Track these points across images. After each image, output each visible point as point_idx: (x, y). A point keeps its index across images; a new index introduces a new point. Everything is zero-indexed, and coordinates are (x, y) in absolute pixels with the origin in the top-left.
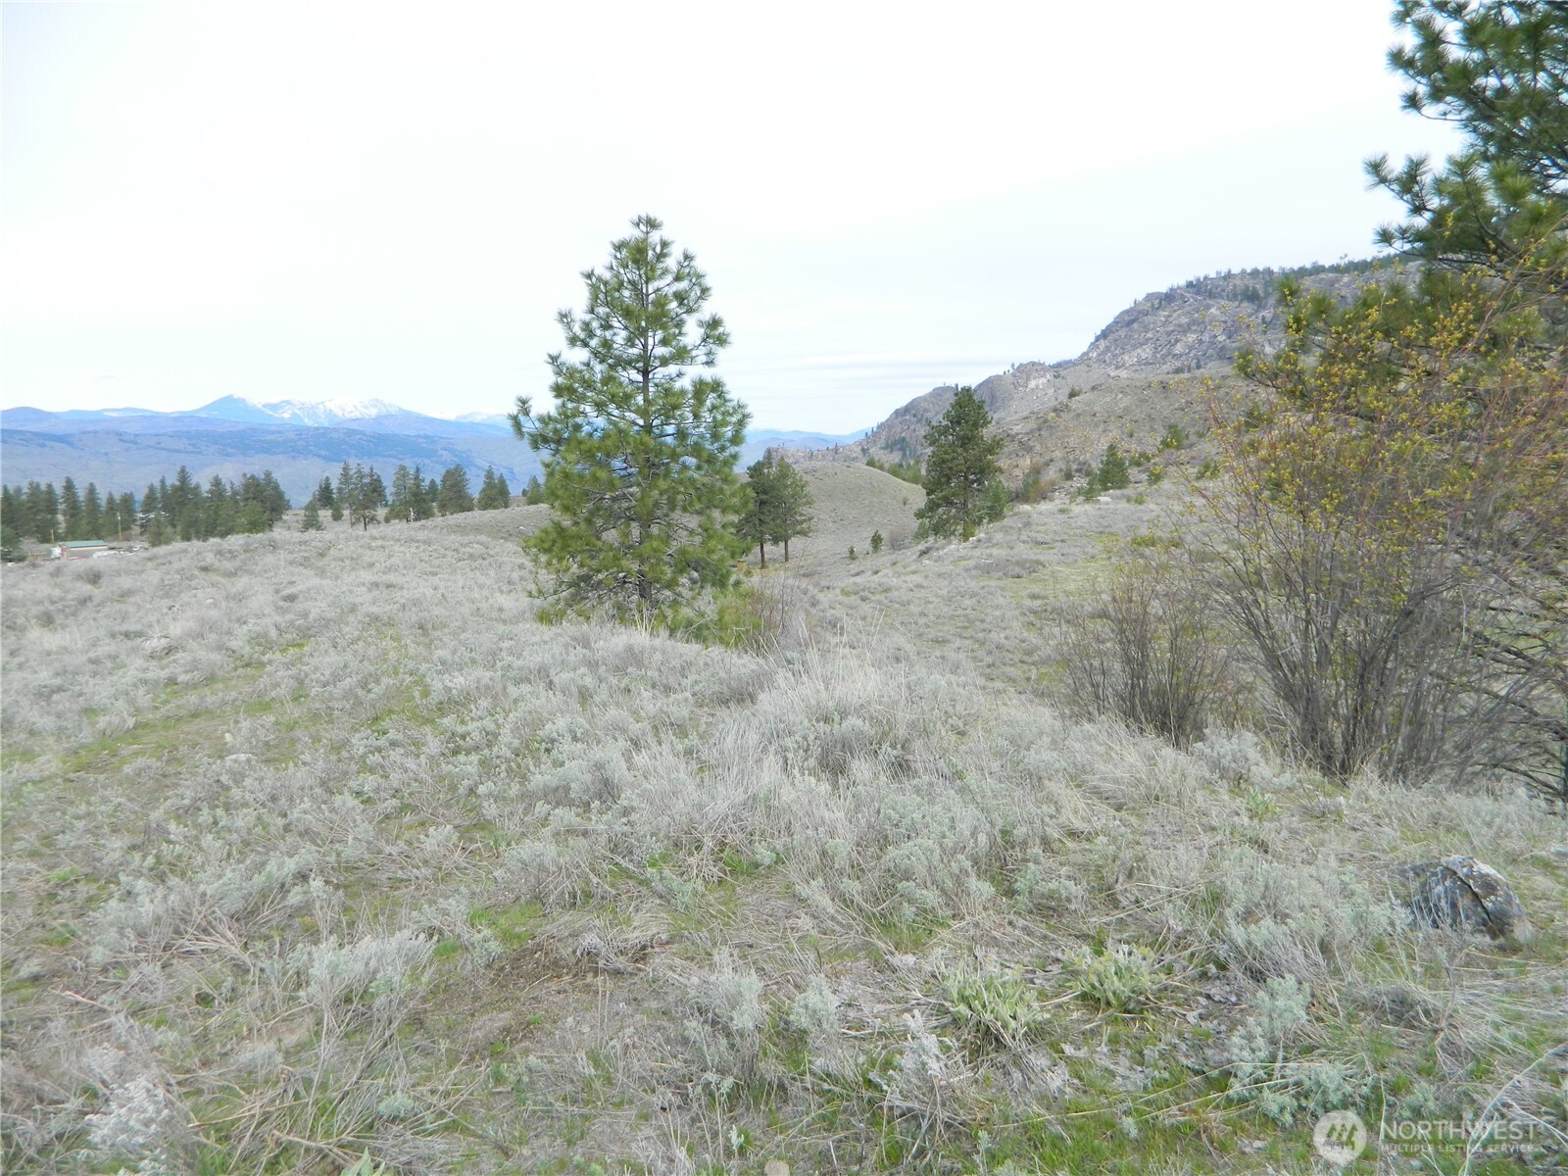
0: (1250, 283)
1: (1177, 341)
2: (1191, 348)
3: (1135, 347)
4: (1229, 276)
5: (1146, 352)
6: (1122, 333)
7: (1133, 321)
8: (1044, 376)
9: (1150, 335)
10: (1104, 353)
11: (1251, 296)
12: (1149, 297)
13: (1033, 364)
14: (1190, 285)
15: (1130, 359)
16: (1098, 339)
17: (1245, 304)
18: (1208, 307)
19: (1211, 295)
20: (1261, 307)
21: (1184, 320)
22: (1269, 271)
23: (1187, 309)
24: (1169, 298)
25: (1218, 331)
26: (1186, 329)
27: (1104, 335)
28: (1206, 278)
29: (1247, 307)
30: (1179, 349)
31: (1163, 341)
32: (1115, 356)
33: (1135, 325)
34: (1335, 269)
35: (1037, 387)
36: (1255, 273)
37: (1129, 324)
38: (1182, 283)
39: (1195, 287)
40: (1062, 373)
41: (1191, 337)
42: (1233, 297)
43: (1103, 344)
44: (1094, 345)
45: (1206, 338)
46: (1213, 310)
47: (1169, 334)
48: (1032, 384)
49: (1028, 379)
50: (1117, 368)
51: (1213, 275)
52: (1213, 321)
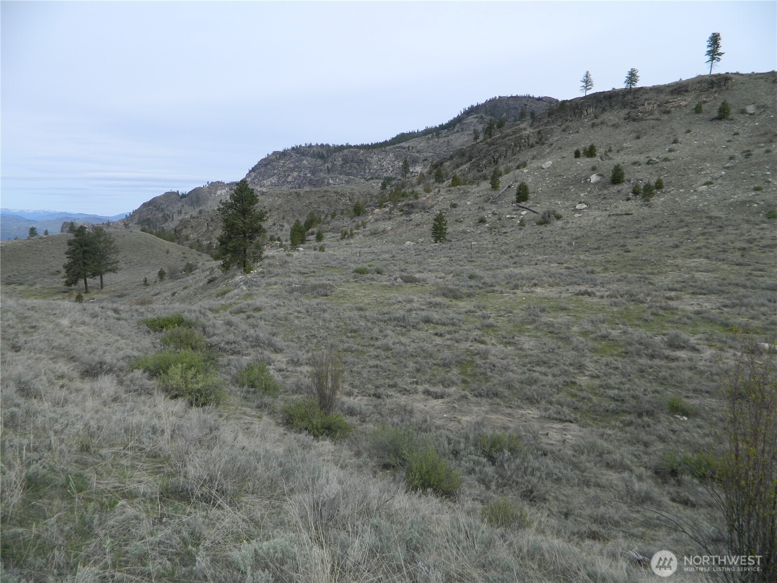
0: (321, 150)
1: (289, 175)
2: (295, 179)
3: (269, 177)
4: (310, 146)
5: (274, 180)
6: (263, 170)
7: (267, 164)
8: (224, 189)
9: (275, 171)
10: (254, 179)
11: (321, 157)
12: (275, 153)
13: (219, 182)
14: (293, 148)
15: (267, 182)
16: (250, 172)
17: (319, 160)
18: (303, 160)
19: (303, 155)
20: (325, 162)
21: (292, 166)
22: (328, 145)
23: (293, 160)
24: (284, 154)
25: (307, 172)
26: (293, 170)
27: (254, 170)
28: (300, 146)
29: (319, 162)
30: (290, 179)
31: (282, 175)
32: (259, 181)
33: (269, 166)
34: (356, 147)
35: (221, 194)
36: (322, 145)
37: (266, 165)
38: (290, 148)
39: (297, 150)
41: (295, 174)
42: (313, 156)
43: (253, 174)
44: (248, 175)
45: (302, 174)
46: (304, 162)
47: (285, 171)
48: (219, 193)
49: (216, 190)
50: (261, 187)
51: (303, 145)
52: (305, 167)
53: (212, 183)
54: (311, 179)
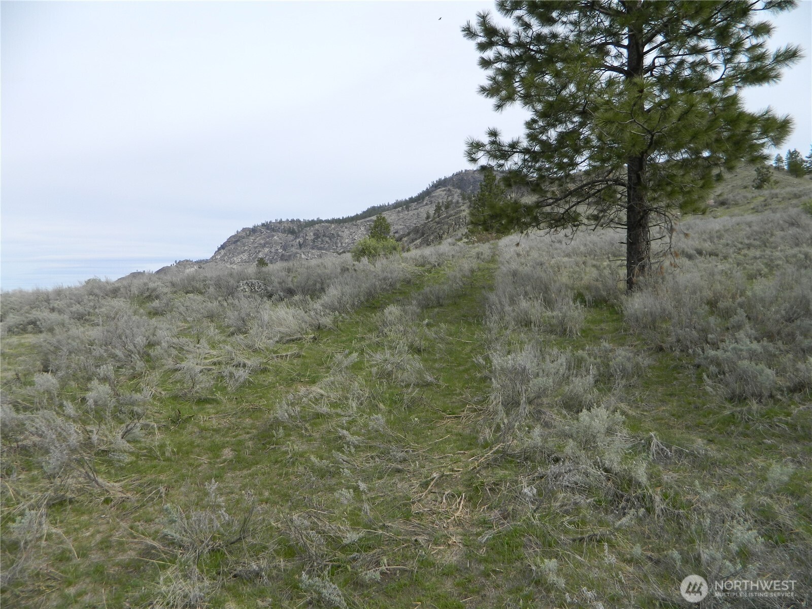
0: (291, 226)
1: (259, 251)
2: (266, 255)
3: (239, 254)
4: (281, 222)
5: (245, 256)
6: (232, 247)
7: (237, 241)
8: (193, 267)
9: (246, 248)
10: (223, 256)
11: (292, 232)
12: (244, 230)
13: (187, 261)
14: (263, 225)
15: (237, 259)
16: (219, 249)
17: (289, 235)
18: (273, 236)
19: (273, 230)
20: (297, 237)
21: (262, 242)
22: (298, 221)
23: (263, 236)
24: (254, 230)
25: (278, 247)
26: (264, 246)
27: (223, 247)
28: (270, 222)
29: (291, 237)
31: (253, 251)
32: (229, 258)
33: (239, 243)
34: (327, 221)
35: (190, 272)
36: (293, 221)
37: (235, 242)
38: (260, 224)
39: (267, 226)
40: (203, 266)
41: (266, 250)
42: (284, 231)
43: (223, 252)
44: (217, 252)
45: (273, 250)
46: (275, 237)
47: (256, 248)
48: (187, 271)
49: (185, 268)
50: (231, 264)
51: (274, 221)
52: (276, 243)
53: (180, 262)
54: (283, 255)
